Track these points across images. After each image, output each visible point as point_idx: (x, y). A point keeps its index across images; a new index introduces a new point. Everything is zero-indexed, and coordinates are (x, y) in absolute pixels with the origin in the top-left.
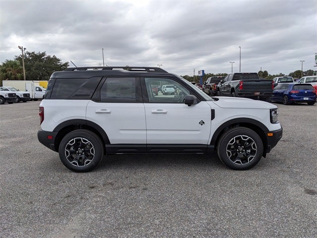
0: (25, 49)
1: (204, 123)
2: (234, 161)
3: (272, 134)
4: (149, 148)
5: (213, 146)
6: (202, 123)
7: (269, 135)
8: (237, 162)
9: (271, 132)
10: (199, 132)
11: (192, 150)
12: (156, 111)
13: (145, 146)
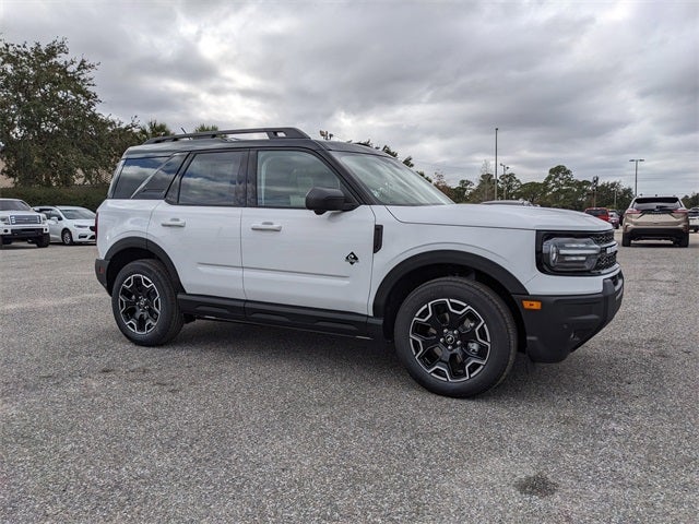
0: (331, 136)
1: (356, 258)
2: (429, 369)
3: (536, 306)
4: (249, 309)
5: (380, 322)
6: (353, 259)
7: (527, 304)
8: (436, 372)
9: (536, 298)
10: (346, 282)
11: (339, 326)
12: (260, 226)
13: (242, 304)
